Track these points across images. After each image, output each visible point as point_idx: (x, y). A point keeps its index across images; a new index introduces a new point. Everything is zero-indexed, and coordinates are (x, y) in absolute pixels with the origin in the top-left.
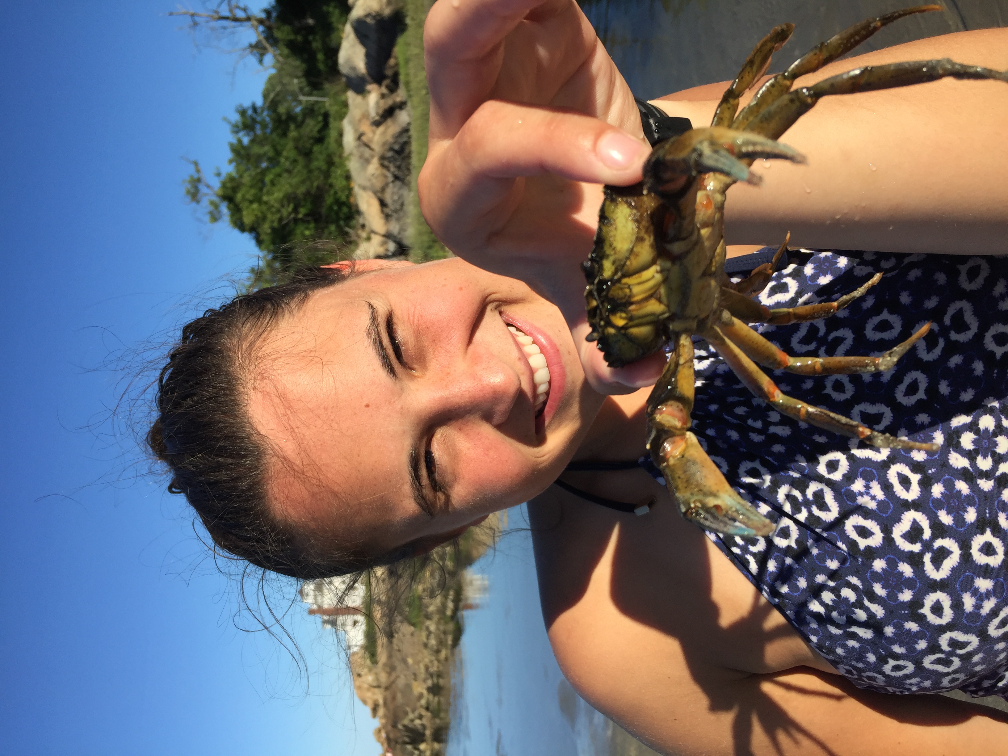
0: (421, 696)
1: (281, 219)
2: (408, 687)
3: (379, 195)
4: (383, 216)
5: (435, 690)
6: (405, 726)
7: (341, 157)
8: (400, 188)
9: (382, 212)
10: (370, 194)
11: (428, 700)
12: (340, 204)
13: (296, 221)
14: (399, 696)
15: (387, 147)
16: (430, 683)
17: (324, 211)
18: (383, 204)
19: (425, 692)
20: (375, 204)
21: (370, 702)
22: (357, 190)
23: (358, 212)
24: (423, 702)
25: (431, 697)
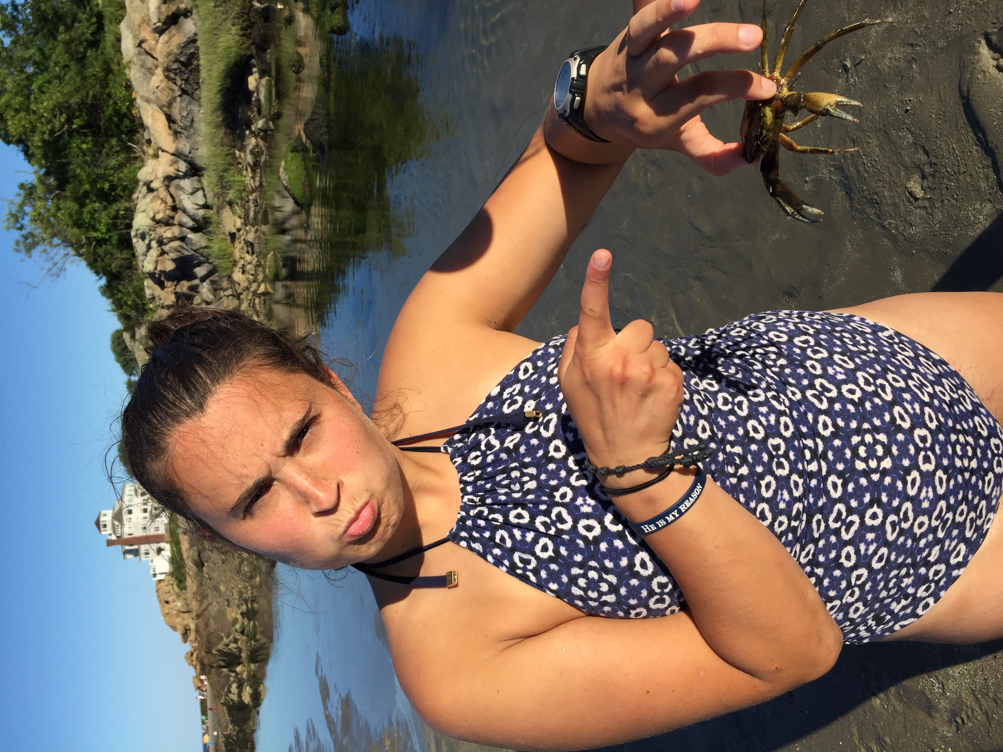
0: (235, 621)
1: (52, 132)
2: (222, 613)
3: (165, 109)
4: (171, 132)
5: (249, 615)
6: (219, 651)
7: (119, 64)
8: (189, 103)
9: (170, 128)
10: (155, 107)
11: (243, 623)
12: (122, 116)
13: (71, 133)
14: (212, 622)
15: (172, 58)
16: (244, 608)
17: (102, 123)
18: (170, 119)
19: (239, 617)
20: (162, 118)
21: (180, 628)
22: (139, 101)
23: (142, 126)
24: (238, 626)
25: (246, 622)
